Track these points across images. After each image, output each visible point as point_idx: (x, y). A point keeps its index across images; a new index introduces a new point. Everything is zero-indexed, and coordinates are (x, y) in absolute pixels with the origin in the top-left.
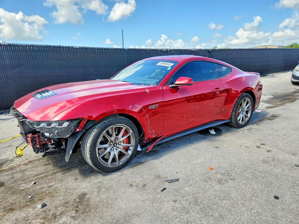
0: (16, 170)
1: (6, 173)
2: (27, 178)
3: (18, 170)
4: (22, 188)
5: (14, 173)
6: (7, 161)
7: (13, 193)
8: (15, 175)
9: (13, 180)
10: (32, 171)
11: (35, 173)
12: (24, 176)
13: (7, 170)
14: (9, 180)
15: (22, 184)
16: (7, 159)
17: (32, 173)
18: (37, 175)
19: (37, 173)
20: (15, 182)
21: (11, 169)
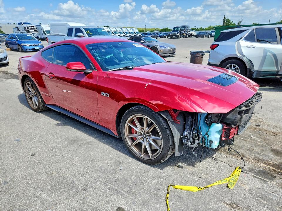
0: (255, 156)
1: (266, 159)
2: (252, 143)
3: (253, 154)
4: (261, 139)
5: (258, 153)
6: (257, 173)
7: (268, 140)
8: (259, 151)
9: (263, 148)
10: (244, 145)
11: (244, 143)
12: (253, 146)
13: (263, 161)
14: (266, 150)
15: (259, 142)
16: (254, 177)
17: (245, 144)
18: (244, 140)
19: (243, 141)
20: (262, 146)
21: (258, 160)
